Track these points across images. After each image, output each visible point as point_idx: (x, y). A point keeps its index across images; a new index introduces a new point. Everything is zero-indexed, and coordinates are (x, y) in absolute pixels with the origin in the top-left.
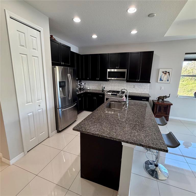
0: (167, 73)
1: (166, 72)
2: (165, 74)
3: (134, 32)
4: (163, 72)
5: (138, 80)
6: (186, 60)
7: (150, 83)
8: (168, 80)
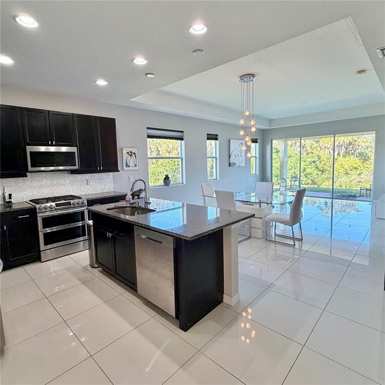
0: (133, 154)
1: (131, 152)
2: (131, 155)
3: (101, 83)
4: (128, 153)
5: (100, 168)
6: (149, 137)
7: (119, 171)
8: (136, 166)
